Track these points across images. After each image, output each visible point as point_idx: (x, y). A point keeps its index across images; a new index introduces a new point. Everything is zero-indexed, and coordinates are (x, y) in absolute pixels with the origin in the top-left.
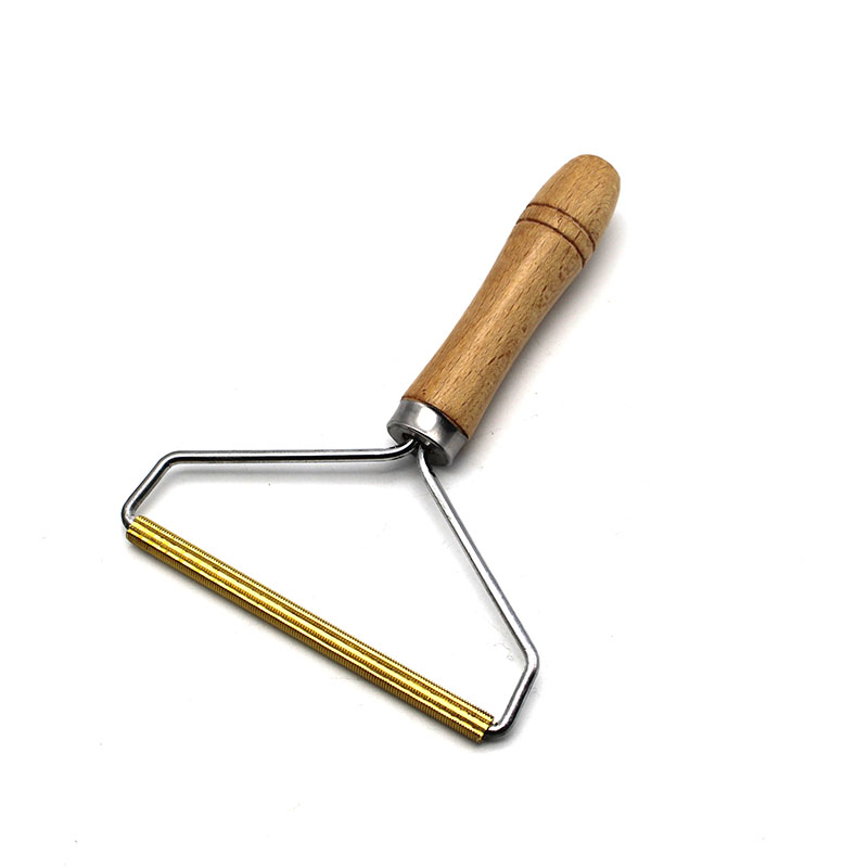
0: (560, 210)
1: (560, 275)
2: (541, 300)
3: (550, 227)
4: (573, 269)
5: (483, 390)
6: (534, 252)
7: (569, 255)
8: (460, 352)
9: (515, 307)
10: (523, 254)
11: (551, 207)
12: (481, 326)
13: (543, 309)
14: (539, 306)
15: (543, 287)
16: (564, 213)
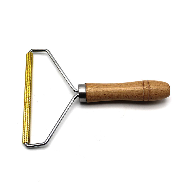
0: (149, 86)
1: (136, 96)
2: (127, 96)
3: (144, 87)
4: (139, 98)
5: (98, 97)
6: (135, 87)
7: (141, 95)
8: (102, 87)
9: (121, 92)
10: (134, 85)
11: (149, 84)
12: (111, 87)
13: (125, 98)
14: (125, 97)
15: (130, 94)
16: (149, 88)
